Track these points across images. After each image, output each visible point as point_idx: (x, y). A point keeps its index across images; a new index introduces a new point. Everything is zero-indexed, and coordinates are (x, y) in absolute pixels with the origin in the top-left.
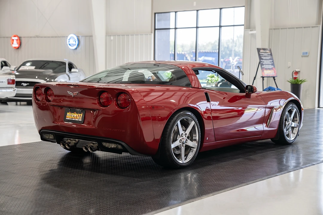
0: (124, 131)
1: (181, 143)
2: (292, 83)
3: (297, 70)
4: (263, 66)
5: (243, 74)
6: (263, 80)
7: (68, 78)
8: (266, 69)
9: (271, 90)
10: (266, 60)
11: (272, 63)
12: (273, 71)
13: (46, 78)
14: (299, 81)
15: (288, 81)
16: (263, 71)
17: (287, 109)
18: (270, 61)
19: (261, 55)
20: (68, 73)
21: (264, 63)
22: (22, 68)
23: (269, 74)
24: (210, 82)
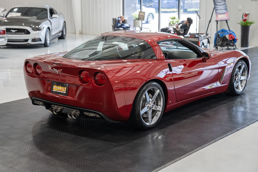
0: (101, 104)
1: (148, 109)
2: (242, 25)
3: (247, 13)
4: (217, 12)
5: (200, 18)
6: (217, 23)
7: (50, 23)
8: (220, 14)
9: (224, 32)
10: (220, 6)
11: (225, 8)
12: (226, 15)
13: (32, 25)
14: (248, 23)
15: (239, 23)
16: (217, 16)
17: (237, 67)
18: (224, 6)
19: (216, 2)
20: (50, 18)
21: (218, 9)
22: (10, 14)
23: (222, 18)
24: (172, 23)
